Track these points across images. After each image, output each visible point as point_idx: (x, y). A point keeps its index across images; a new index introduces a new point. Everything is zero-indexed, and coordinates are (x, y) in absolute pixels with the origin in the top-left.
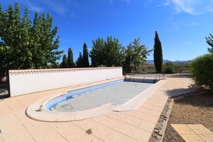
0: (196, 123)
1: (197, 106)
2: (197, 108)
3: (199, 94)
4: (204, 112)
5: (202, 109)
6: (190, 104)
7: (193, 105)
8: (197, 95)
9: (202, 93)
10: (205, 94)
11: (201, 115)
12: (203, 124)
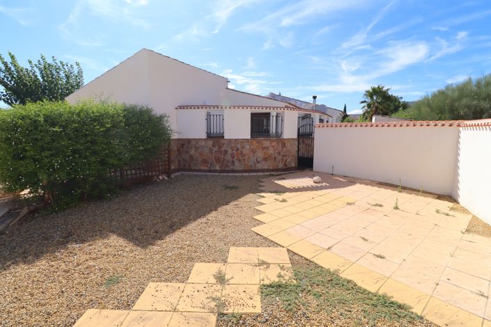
0: (74, 314)
1: (38, 256)
2: (42, 264)
3: (18, 219)
4: (66, 265)
5: (56, 258)
6: (16, 263)
7: (25, 262)
8: (15, 221)
9: (25, 211)
10: (32, 212)
11: (68, 279)
12: (91, 304)
